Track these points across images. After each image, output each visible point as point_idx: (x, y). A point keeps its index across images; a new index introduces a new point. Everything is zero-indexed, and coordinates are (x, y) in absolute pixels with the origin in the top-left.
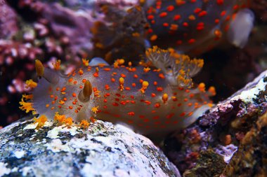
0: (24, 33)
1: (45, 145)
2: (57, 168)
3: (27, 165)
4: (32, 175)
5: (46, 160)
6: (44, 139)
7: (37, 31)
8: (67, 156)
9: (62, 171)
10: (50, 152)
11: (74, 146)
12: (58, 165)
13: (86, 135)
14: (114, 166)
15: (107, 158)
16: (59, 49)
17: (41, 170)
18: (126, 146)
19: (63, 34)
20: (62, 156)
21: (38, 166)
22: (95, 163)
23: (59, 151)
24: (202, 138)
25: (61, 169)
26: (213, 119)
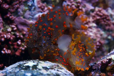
7: (13, 28)
16: (22, 36)
19: (23, 30)
24: (93, 74)
26: (98, 66)
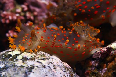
0: (16, 9)
1: (14, 63)
2: (18, 73)
3: (4, 72)
4: (5, 76)
5: (13, 70)
6: (15, 60)
7: (23, 9)
8: (23, 68)
9: (20, 75)
10: (16, 66)
11: (28, 64)
12: (18, 72)
13: (35, 59)
14: (45, 75)
15: (43, 71)
16: (32, 18)
17: (10, 74)
18: (54, 66)
19: (34, 11)
20: (21, 68)
21: (9, 72)
22: (36, 72)
23: (20, 66)
24: (93, 64)
25: (19, 74)
26: (98, 56)
